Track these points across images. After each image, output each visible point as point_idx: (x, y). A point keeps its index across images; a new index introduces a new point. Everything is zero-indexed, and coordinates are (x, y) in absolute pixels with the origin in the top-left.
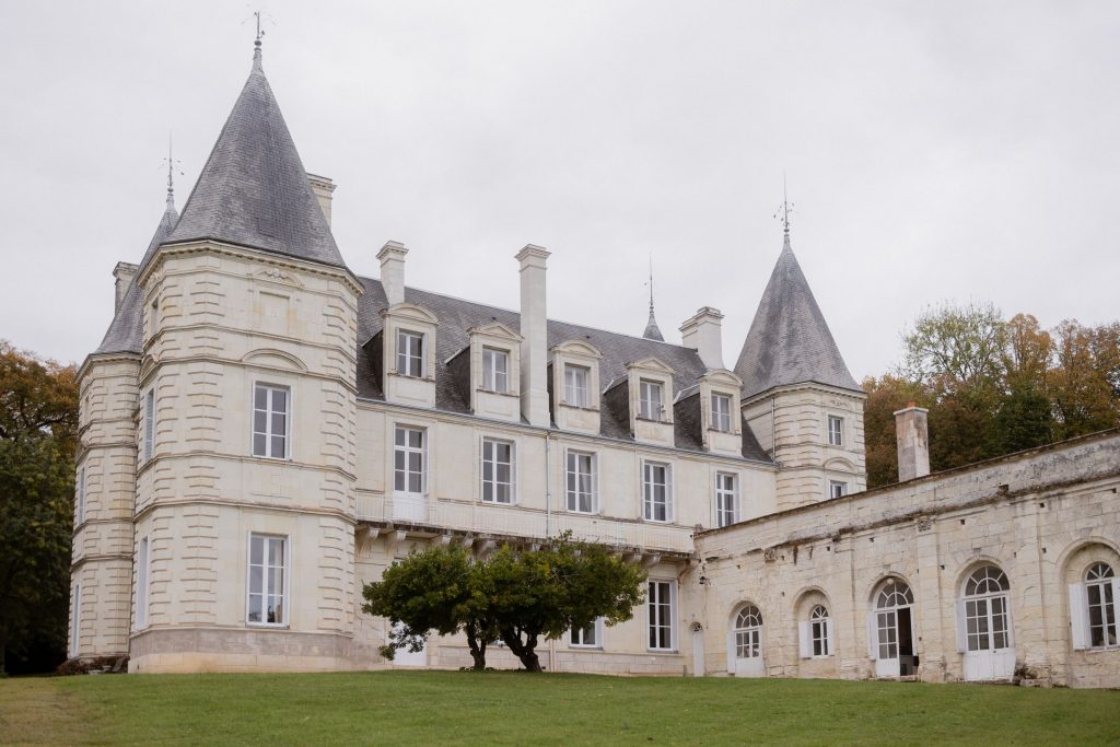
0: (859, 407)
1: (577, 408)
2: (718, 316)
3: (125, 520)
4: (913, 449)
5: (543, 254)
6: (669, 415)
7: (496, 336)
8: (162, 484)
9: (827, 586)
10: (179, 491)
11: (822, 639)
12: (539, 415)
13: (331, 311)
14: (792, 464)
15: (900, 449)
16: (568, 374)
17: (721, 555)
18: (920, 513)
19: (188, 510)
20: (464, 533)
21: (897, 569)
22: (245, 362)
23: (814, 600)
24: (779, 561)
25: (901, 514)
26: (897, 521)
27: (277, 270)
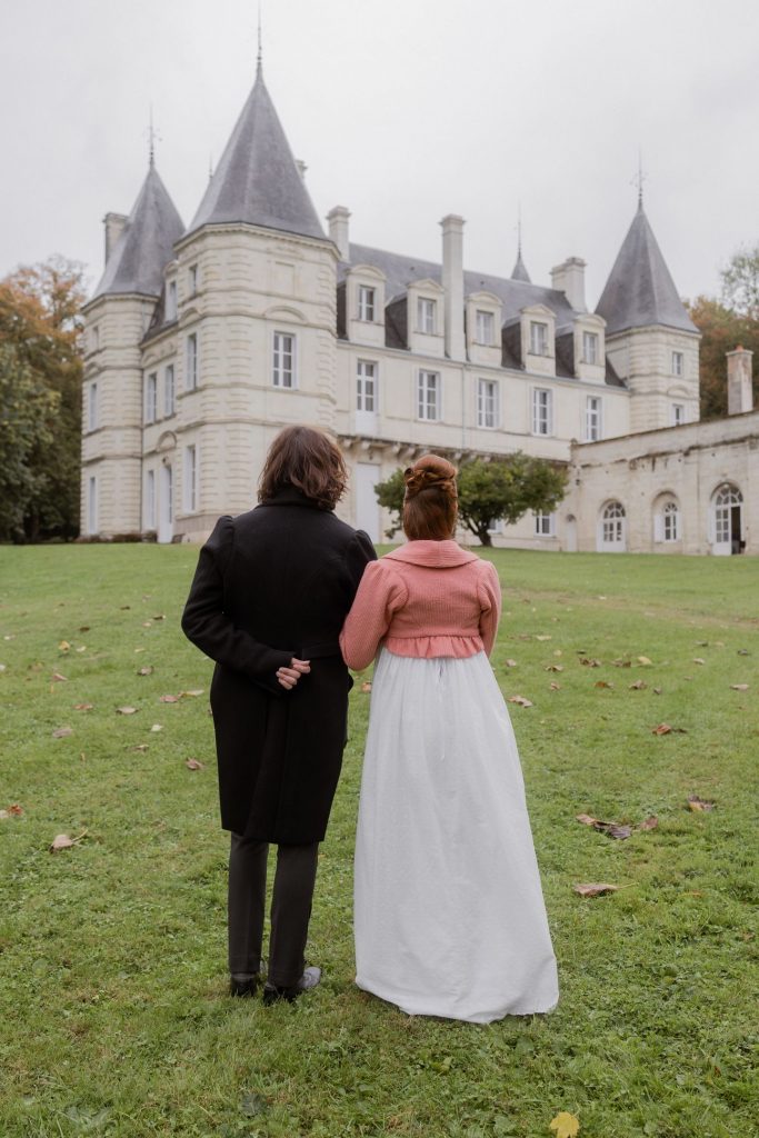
0: (695, 345)
1: (484, 346)
2: (582, 265)
3: (135, 427)
4: (739, 383)
5: (460, 222)
6: (552, 351)
7: (427, 289)
8: (208, 406)
9: (678, 490)
10: (221, 413)
11: (672, 528)
12: (458, 353)
13: (323, 276)
14: (644, 390)
15: (729, 383)
16: (478, 318)
17: (593, 463)
18: (751, 437)
19: (230, 427)
20: (409, 445)
21: (731, 477)
22: (269, 316)
23: (667, 499)
24: (640, 469)
25: (736, 437)
26: (733, 442)
27: (286, 245)
